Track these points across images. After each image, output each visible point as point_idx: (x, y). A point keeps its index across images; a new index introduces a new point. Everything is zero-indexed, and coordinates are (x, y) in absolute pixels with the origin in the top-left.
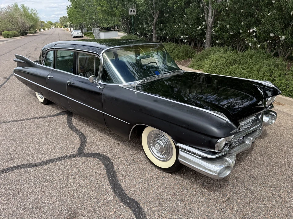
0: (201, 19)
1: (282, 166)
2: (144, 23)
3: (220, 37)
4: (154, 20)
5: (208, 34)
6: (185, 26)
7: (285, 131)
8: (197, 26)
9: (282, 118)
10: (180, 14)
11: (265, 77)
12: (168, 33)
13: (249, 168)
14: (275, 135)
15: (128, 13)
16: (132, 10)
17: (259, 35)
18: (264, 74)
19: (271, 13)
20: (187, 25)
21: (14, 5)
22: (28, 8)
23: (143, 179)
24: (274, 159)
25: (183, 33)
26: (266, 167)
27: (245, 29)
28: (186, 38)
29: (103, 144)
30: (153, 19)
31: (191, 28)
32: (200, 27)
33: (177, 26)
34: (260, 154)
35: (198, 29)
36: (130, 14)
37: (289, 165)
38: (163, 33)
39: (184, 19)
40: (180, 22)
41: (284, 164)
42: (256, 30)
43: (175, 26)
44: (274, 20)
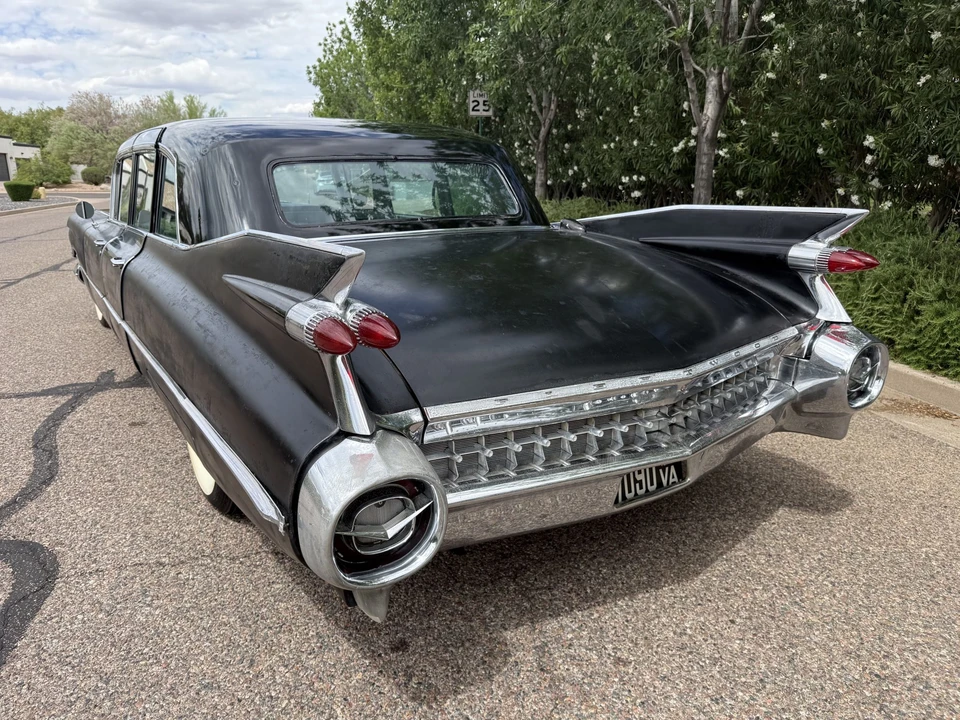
0: (684, 115)
1: (839, 696)
2: (516, 144)
3: (751, 175)
4: (543, 129)
5: (701, 163)
6: (635, 143)
7: (921, 523)
8: (672, 143)
9: (926, 466)
10: (621, 105)
11: (881, 304)
12: (585, 169)
13: (657, 683)
14: (864, 534)
15: (466, 111)
16: (481, 100)
17: (887, 161)
18: (876, 290)
19: (928, 76)
20: (641, 139)
21: (164, 98)
22: (205, 107)
23: (107, 683)
24: (811, 650)
25: (629, 170)
26: (753, 690)
27: (836, 145)
28: (639, 186)
29: (90, 509)
30: (540, 125)
31: (652, 148)
32: (681, 145)
33: (609, 147)
34: (750, 618)
35: (675, 149)
36: (472, 113)
37: (881, 692)
38: (571, 172)
39: (631, 120)
40: (619, 132)
41: (855, 686)
42: (872, 147)
43: (605, 147)
44: (939, 101)
